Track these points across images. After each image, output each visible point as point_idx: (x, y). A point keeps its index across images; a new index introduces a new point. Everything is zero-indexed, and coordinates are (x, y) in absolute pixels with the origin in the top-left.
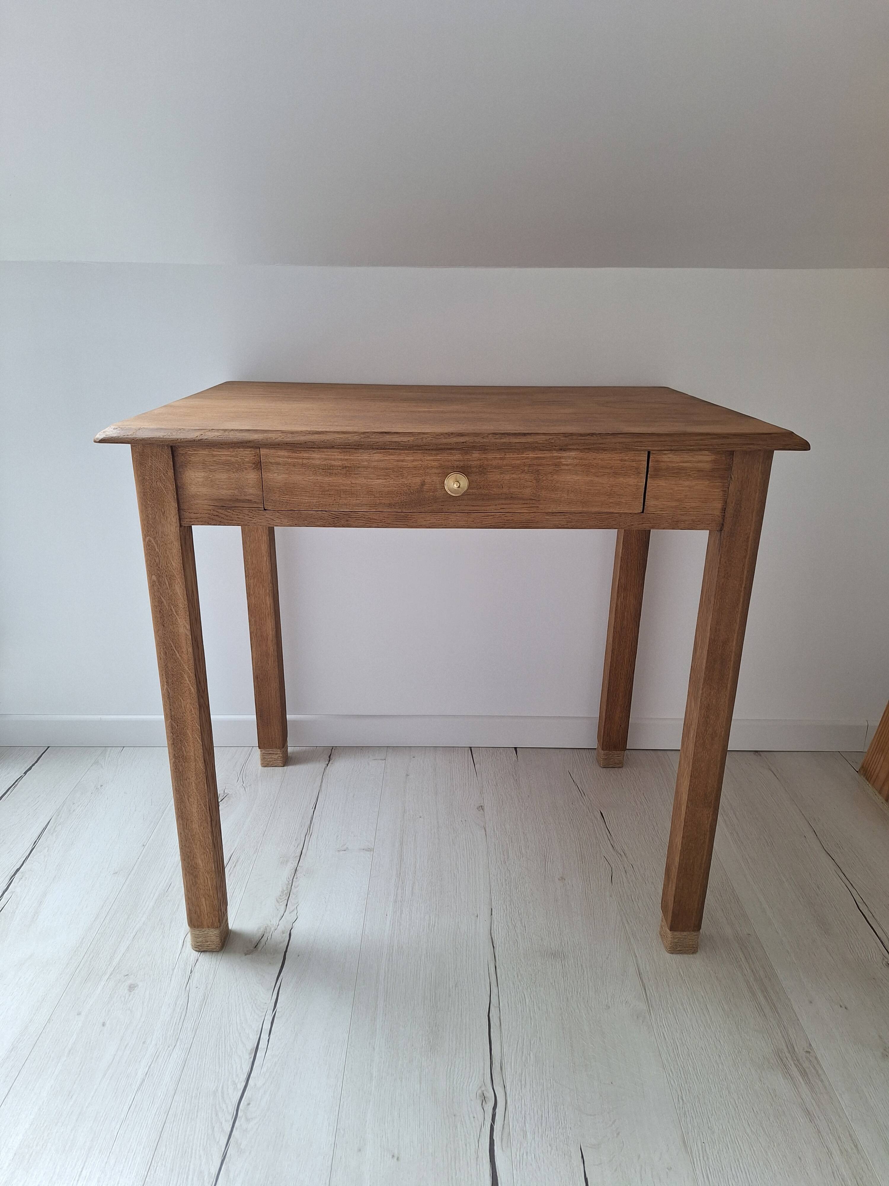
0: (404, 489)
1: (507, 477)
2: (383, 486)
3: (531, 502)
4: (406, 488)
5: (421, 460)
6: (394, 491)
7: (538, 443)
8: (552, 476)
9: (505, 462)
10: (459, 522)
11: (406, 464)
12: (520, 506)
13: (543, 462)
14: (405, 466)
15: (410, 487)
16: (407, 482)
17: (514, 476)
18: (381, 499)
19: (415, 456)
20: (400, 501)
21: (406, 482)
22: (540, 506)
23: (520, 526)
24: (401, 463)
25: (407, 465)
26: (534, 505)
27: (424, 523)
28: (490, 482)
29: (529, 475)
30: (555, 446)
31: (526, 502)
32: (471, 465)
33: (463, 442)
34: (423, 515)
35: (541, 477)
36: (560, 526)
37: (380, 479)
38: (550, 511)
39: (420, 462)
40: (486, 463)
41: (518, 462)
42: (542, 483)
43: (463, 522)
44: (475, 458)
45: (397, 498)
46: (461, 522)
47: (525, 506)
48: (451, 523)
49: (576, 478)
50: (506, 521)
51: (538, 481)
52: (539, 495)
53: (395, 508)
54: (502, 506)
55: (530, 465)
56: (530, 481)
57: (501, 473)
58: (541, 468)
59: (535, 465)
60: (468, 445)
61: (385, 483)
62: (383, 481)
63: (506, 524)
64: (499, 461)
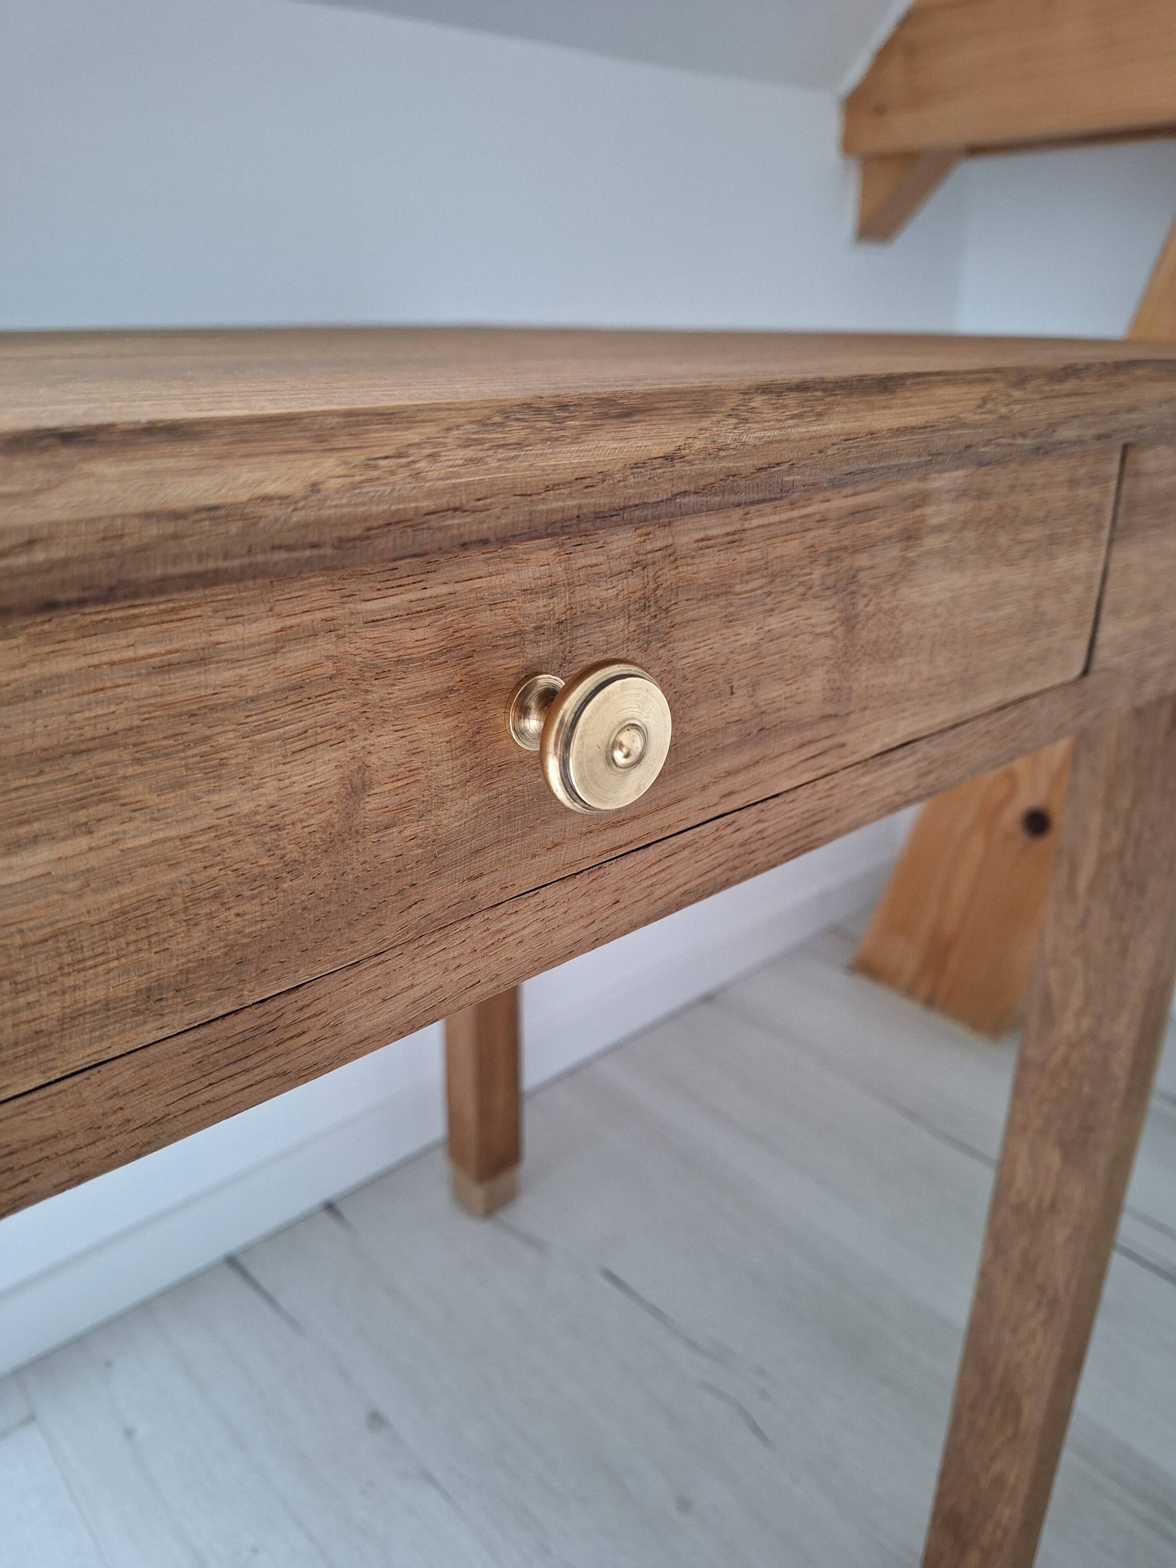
0: (236, 854)
1: (748, 635)
2: (72, 885)
3: (823, 730)
4: (250, 848)
5: (331, 628)
6: (162, 893)
7: (964, 425)
8: (894, 592)
9: (742, 559)
10: (556, 936)
11: (228, 675)
12: (787, 761)
13: (875, 526)
14: (223, 698)
15: (277, 828)
16: (251, 805)
17: (775, 623)
18: (69, 981)
19: (287, 607)
20: (215, 950)
21: (245, 807)
22: (850, 738)
23: (786, 850)
24: (193, 677)
25: (241, 682)
26: (827, 743)
27: (382, 1017)
28: (685, 678)
29: (825, 604)
30: (1023, 435)
31: (808, 735)
32: (603, 601)
33: (669, 458)
34: (369, 976)
35: (861, 606)
36: (898, 799)
37: (35, 839)
38: (876, 748)
39: (326, 645)
40: (668, 576)
41: (794, 546)
42: (864, 633)
43: (576, 926)
44: (622, 555)
45: (197, 936)
46: (566, 931)
47: (806, 752)
48: (518, 953)
49: (957, 580)
50: (736, 851)
51: (849, 622)
52: (850, 689)
53: (191, 1004)
54: (728, 785)
55: (833, 556)
56: (826, 635)
57: (729, 620)
58: (863, 560)
59: (845, 548)
60: (702, 475)
61: (93, 860)
62: (67, 848)
63: (737, 862)
64: (723, 556)
